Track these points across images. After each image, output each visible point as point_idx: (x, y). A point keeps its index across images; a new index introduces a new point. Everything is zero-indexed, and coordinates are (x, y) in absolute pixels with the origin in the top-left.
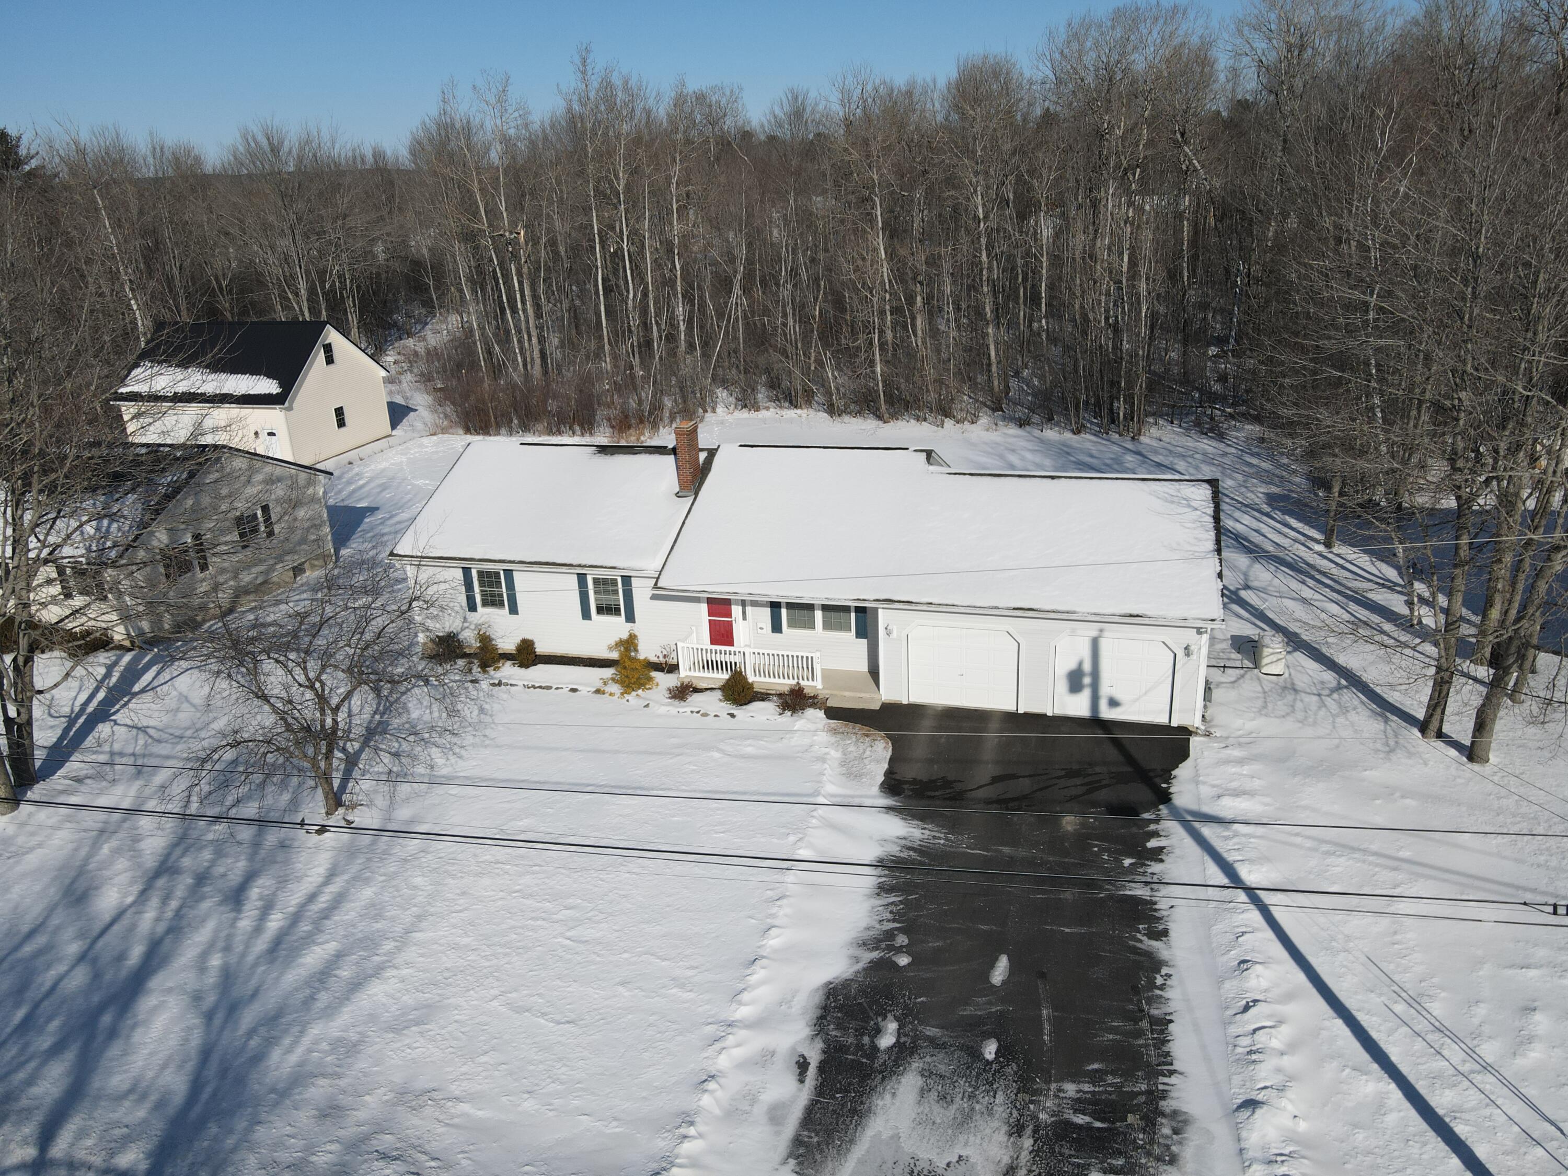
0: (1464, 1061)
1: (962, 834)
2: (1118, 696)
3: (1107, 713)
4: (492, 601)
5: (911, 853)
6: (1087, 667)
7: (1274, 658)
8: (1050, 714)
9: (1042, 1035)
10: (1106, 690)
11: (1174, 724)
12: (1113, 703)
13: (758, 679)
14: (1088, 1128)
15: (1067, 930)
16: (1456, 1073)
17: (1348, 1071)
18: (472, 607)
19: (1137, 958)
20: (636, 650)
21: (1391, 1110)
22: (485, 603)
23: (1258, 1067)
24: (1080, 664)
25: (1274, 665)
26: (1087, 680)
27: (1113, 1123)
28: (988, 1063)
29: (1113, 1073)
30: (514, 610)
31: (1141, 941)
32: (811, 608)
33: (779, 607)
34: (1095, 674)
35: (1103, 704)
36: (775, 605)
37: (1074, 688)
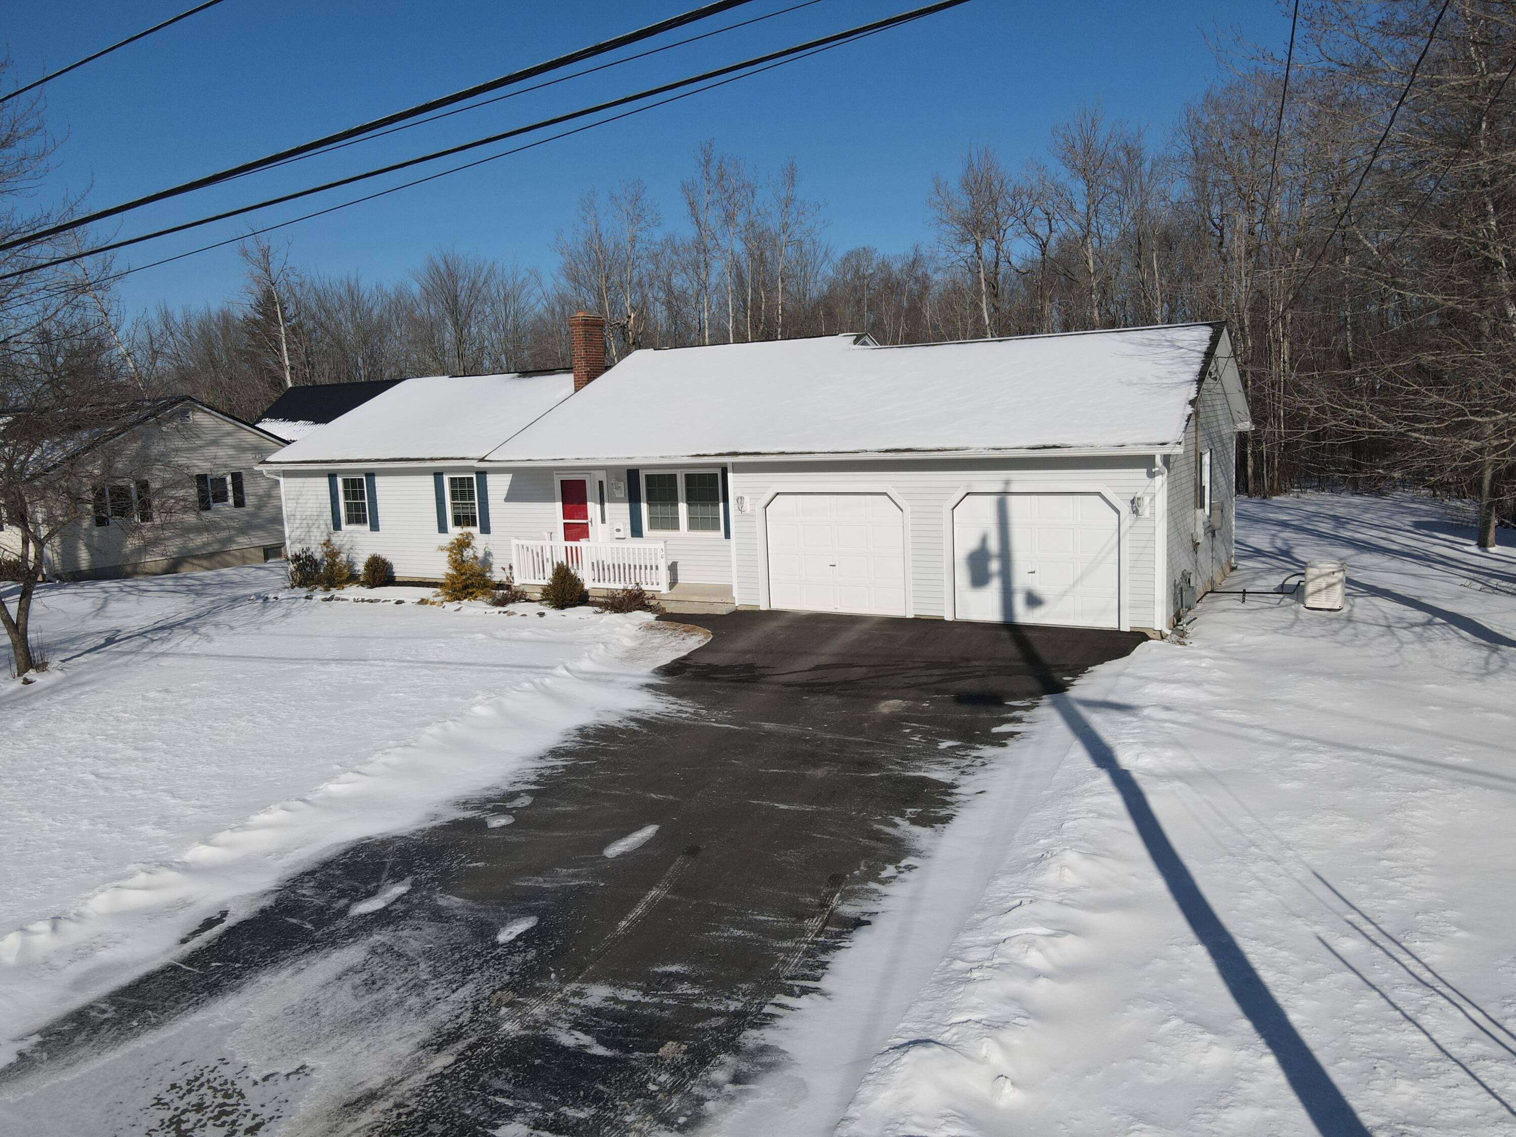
0: (1469, 1039)
1: (722, 710)
2: (1041, 588)
3: (1024, 616)
4: (356, 517)
5: (632, 724)
6: (994, 545)
7: (1322, 583)
8: (949, 617)
9: (622, 919)
10: (1021, 580)
11: (1125, 628)
12: (1033, 601)
13: (597, 585)
14: (579, 1053)
15: (782, 807)
16: (1439, 1055)
17: (1175, 1022)
18: (337, 526)
19: (872, 843)
20: (491, 571)
21: (1247, 1102)
22: (350, 521)
23: (970, 987)
24: (984, 540)
25: (1323, 595)
26: (994, 566)
27: (629, 1051)
28: (496, 945)
29: (694, 981)
30: (375, 527)
31: (896, 825)
32: (673, 500)
33: (639, 501)
34: (1005, 555)
35: (1019, 602)
36: (634, 499)
37: (979, 579)
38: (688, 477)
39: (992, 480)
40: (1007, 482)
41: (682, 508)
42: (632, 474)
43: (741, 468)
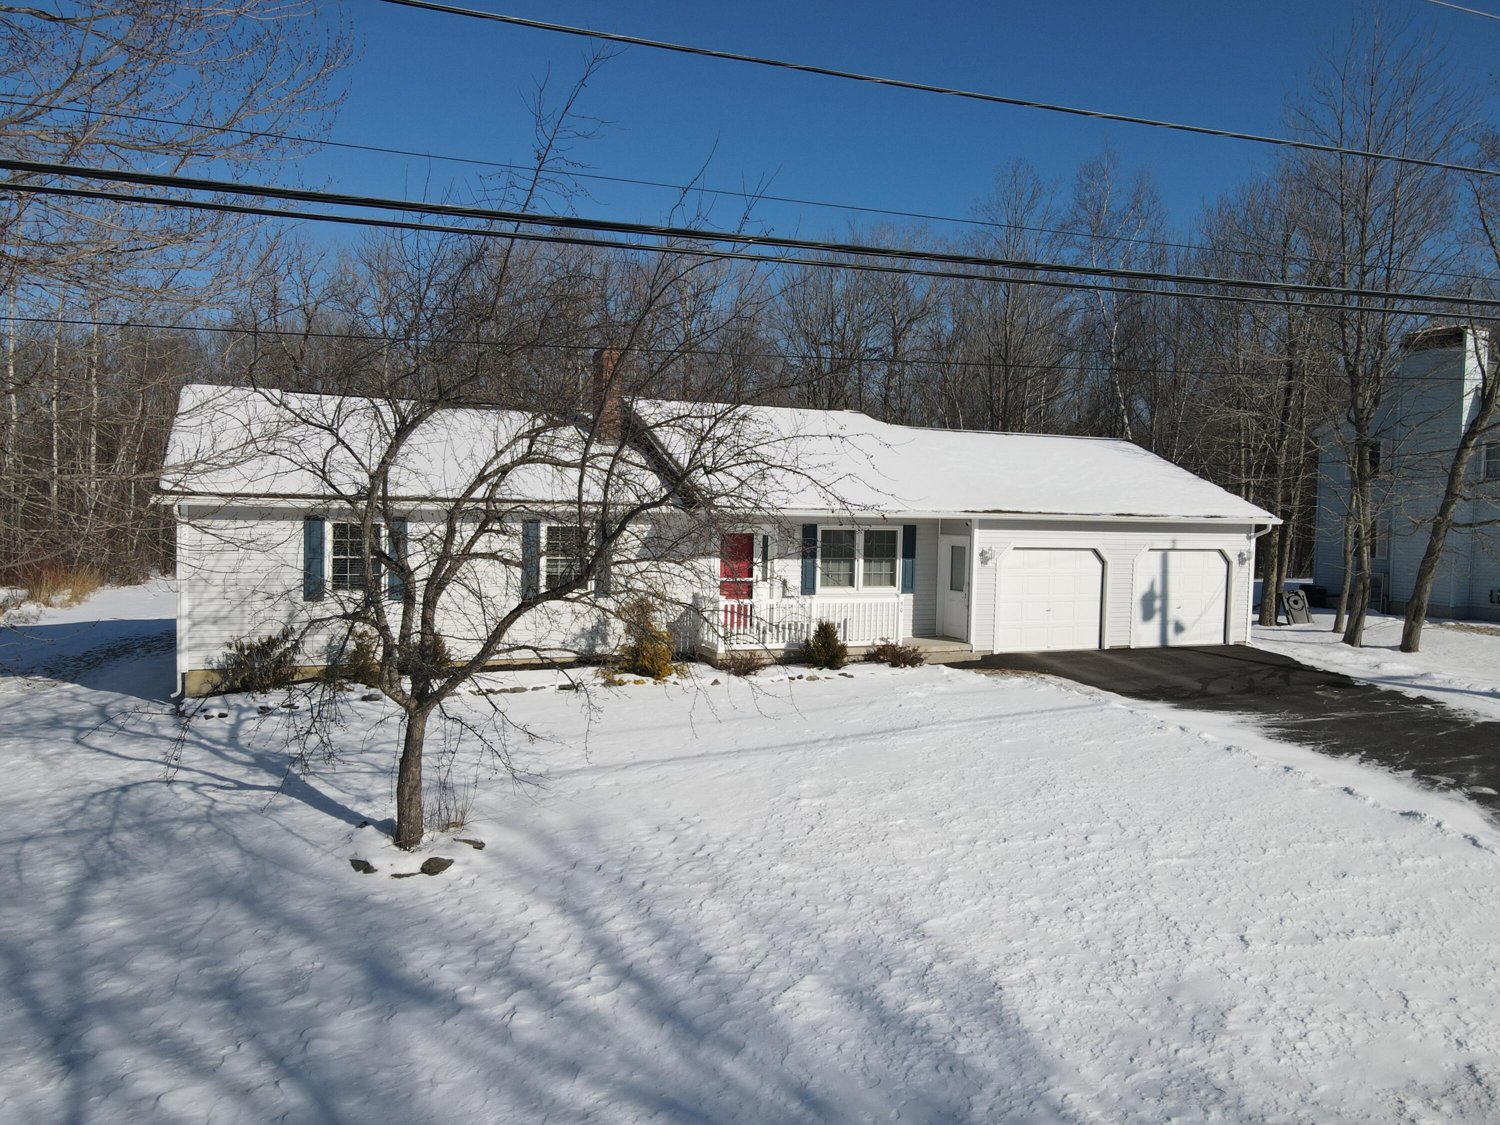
2: (1185, 620)
3: (1175, 640)
6: (1158, 589)
8: (1131, 646)
10: (1173, 614)
11: (1229, 643)
12: (1179, 628)
24: (1152, 585)
26: (1157, 604)
32: (850, 557)
33: (814, 556)
34: (1164, 596)
35: (1171, 628)
36: (807, 555)
37: (1147, 615)
38: (868, 534)
39: (1163, 540)
40: (1174, 541)
41: (860, 564)
42: (809, 529)
43: (986, 525)
